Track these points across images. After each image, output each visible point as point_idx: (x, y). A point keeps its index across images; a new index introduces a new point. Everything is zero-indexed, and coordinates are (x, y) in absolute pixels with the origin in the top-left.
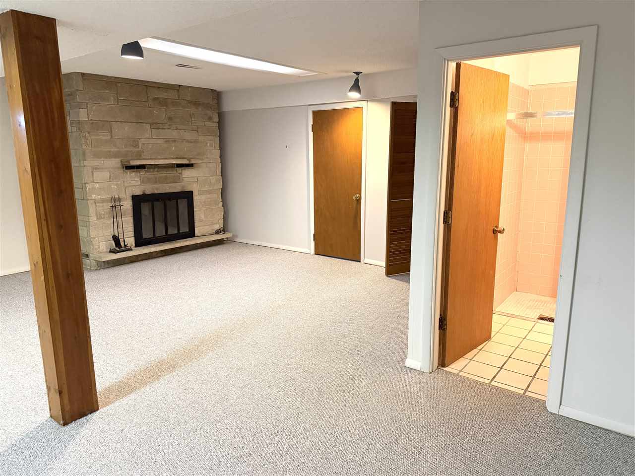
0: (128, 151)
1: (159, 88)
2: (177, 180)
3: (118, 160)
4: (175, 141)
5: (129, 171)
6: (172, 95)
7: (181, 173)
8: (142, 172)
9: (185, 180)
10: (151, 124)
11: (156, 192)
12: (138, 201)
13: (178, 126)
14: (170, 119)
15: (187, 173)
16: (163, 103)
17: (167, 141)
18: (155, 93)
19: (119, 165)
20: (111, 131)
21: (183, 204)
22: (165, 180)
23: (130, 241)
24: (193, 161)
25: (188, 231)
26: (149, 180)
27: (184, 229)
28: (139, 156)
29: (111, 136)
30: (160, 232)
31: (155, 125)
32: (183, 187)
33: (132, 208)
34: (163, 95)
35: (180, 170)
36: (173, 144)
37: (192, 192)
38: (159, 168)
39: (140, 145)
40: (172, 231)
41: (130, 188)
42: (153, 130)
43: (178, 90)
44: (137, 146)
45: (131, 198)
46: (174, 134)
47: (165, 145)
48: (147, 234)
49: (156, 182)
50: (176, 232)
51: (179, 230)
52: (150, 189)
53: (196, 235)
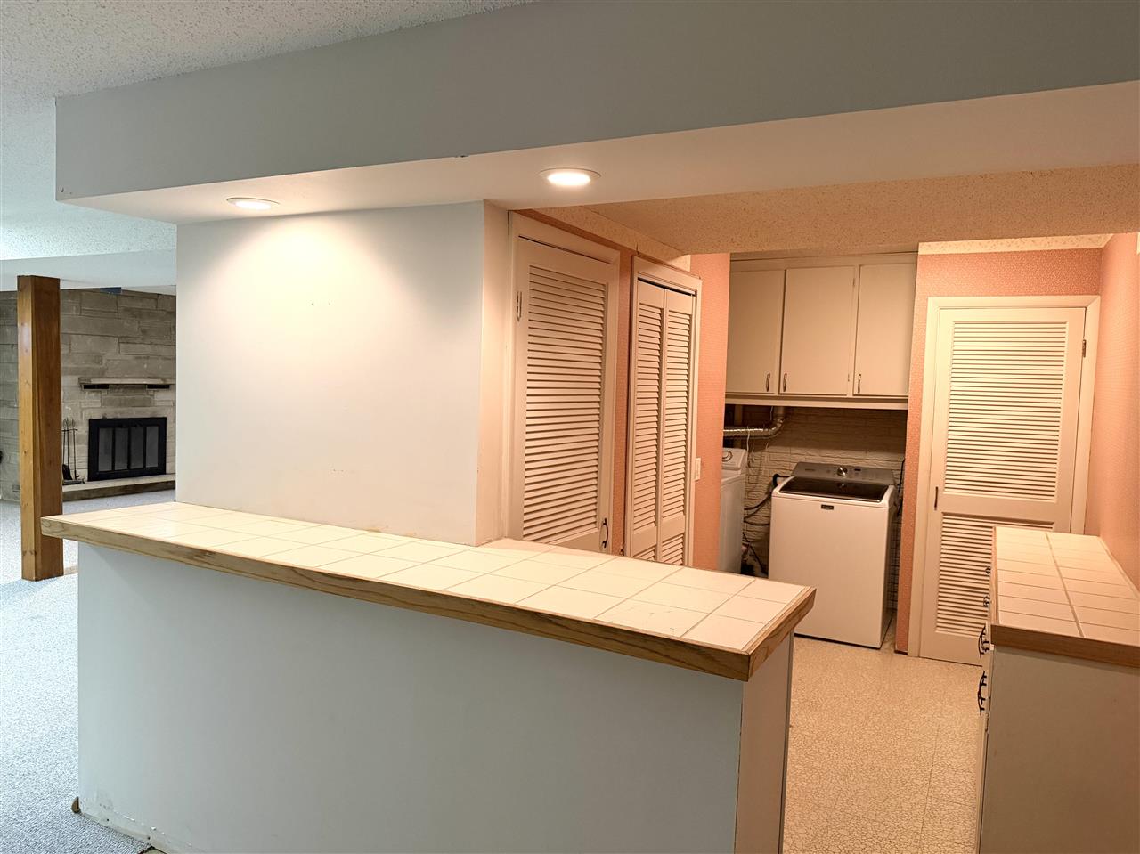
0: (89, 368)
1: (132, 297)
2: (147, 403)
3: (76, 378)
4: (148, 358)
5: (87, 391)
6: (150, 305)
7: (153, 396)
8: (104, 393)
9: (158, 404)
10: (120, 338)
11: (119, 416)
12: (95, 426)
13: (154, 341)
14: (144, 332)
15: (160, 396)
16: (137, 314)
17: (138, 358)
18: (125, 303)
19: (76, 383)
20: (70, 345)
21: (153, 434)
22: (132, 403)
23: (83, 473)
24: (169, 382)
25: (156, 465)
26: (111, 403)
27: (152, 463)
28: (102, 374)
29: (70, 350)
30: (121, 466)
31: (125, 339)
32: (154, 412)
33: (87, 434)
34: (138, 305)
35: (151, 392)
36: (146, 361)
37: (165, 419)
38: (125, 388)
39: (104, 361)
40: (137, 465)
41: (88, 411)
42: (122, 345)
43: (156, 300)
44: (100, 362)
45: (87, 422)
46: (148, 349)
47: (135, 362)
48: (104, 466)
49: (120, 405)
50: (141, 466)
51: (145, 463)
52: (111, 412)
53: (167, 471)
